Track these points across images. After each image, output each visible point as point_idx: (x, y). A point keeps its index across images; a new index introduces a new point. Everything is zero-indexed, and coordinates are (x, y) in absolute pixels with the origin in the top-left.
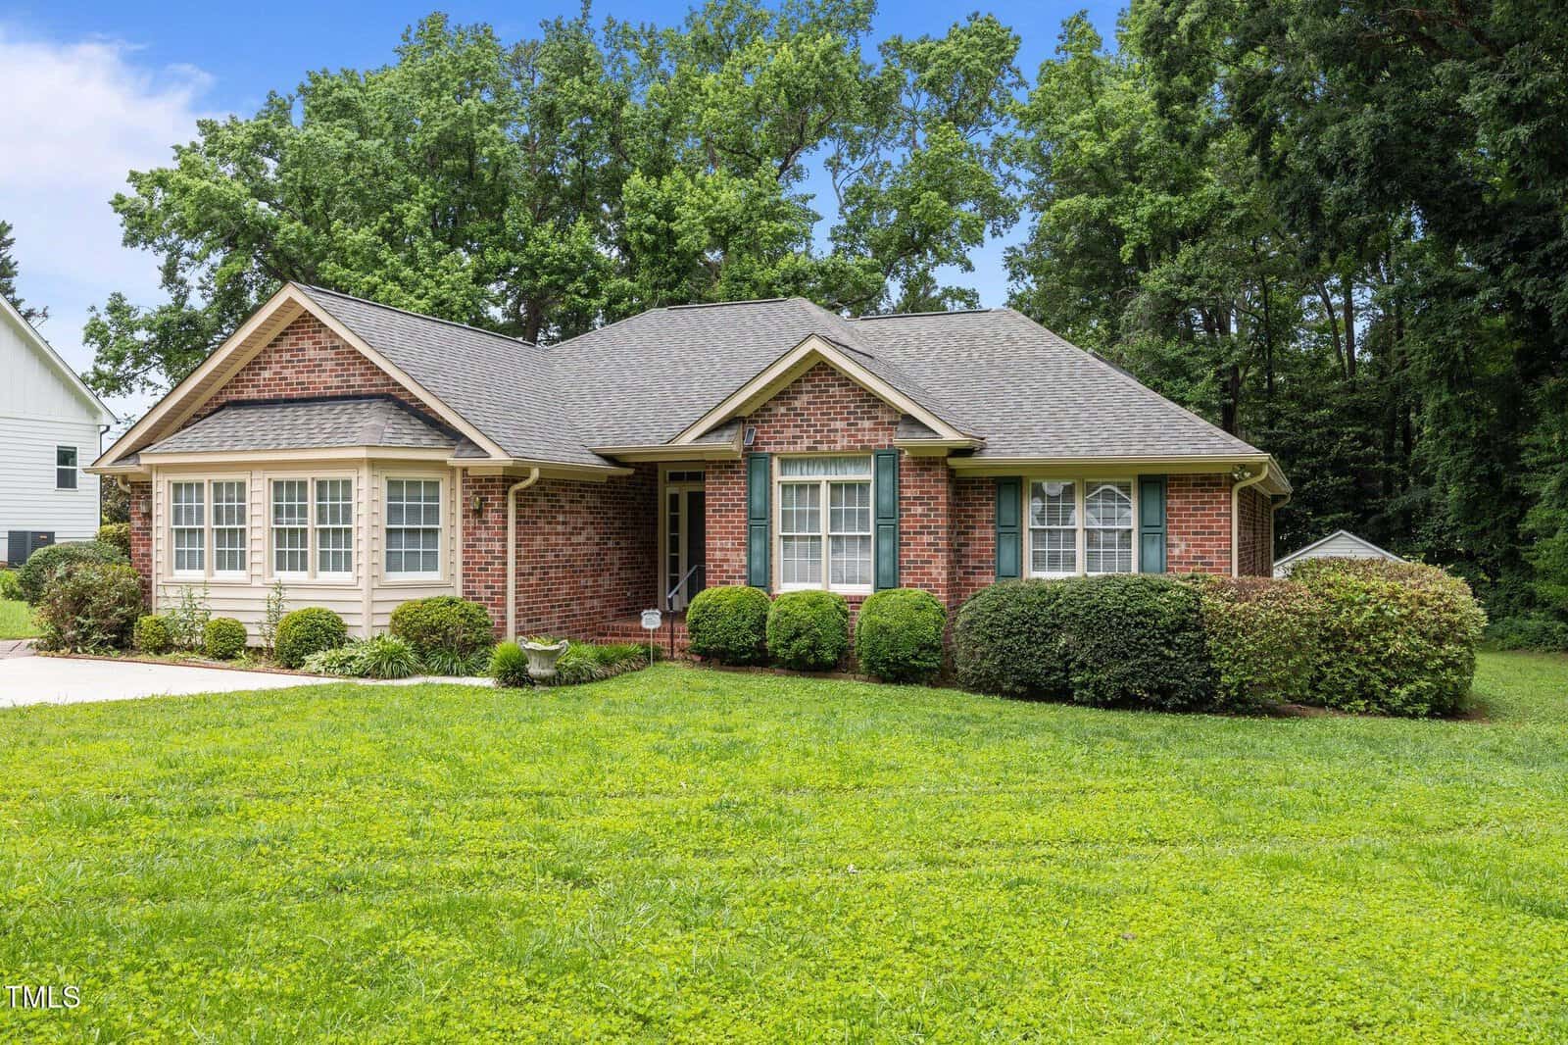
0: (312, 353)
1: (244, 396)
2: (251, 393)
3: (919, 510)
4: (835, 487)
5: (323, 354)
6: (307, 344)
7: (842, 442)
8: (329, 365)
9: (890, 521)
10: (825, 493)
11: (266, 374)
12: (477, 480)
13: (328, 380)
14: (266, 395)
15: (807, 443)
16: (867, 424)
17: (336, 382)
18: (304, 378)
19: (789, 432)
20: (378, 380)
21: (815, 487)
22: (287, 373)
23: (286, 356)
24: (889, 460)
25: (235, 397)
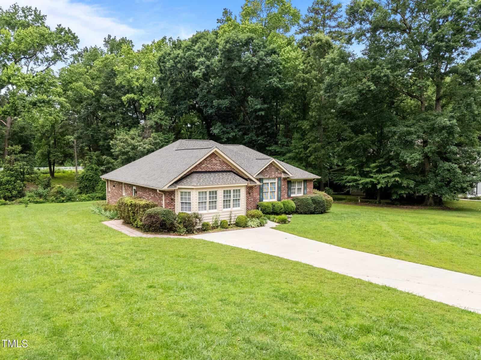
0: (214, 161)
1: (198, 170)
2: (199, 170)
3: (283, 187)
4: (271, 183)
5: (217, 162)
6: (213, 159)
7: (273, 176)
8: (218, 164)
9: (279, 188)
10: (269, 184)
11: (203, 166)
12: (249, 187)
13: (218, 167)
14: (203, 170)
15: (268, 176)
16: (277, 173)
17: (220, 168)
18: (212, 167)
19: (266, 174)
20: (229, 168)
21: (268, 183)
22: (208, 165)
23: (208, 162)
24: (279, 179)
25: (195, 170)
